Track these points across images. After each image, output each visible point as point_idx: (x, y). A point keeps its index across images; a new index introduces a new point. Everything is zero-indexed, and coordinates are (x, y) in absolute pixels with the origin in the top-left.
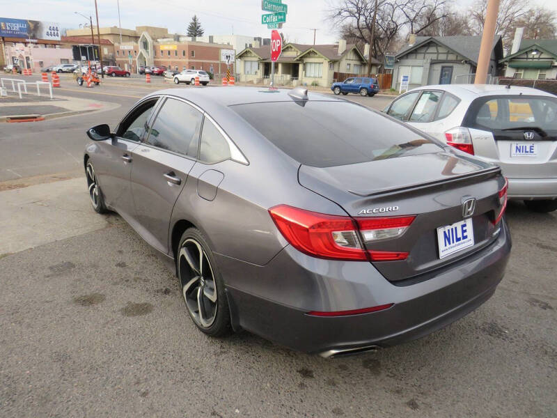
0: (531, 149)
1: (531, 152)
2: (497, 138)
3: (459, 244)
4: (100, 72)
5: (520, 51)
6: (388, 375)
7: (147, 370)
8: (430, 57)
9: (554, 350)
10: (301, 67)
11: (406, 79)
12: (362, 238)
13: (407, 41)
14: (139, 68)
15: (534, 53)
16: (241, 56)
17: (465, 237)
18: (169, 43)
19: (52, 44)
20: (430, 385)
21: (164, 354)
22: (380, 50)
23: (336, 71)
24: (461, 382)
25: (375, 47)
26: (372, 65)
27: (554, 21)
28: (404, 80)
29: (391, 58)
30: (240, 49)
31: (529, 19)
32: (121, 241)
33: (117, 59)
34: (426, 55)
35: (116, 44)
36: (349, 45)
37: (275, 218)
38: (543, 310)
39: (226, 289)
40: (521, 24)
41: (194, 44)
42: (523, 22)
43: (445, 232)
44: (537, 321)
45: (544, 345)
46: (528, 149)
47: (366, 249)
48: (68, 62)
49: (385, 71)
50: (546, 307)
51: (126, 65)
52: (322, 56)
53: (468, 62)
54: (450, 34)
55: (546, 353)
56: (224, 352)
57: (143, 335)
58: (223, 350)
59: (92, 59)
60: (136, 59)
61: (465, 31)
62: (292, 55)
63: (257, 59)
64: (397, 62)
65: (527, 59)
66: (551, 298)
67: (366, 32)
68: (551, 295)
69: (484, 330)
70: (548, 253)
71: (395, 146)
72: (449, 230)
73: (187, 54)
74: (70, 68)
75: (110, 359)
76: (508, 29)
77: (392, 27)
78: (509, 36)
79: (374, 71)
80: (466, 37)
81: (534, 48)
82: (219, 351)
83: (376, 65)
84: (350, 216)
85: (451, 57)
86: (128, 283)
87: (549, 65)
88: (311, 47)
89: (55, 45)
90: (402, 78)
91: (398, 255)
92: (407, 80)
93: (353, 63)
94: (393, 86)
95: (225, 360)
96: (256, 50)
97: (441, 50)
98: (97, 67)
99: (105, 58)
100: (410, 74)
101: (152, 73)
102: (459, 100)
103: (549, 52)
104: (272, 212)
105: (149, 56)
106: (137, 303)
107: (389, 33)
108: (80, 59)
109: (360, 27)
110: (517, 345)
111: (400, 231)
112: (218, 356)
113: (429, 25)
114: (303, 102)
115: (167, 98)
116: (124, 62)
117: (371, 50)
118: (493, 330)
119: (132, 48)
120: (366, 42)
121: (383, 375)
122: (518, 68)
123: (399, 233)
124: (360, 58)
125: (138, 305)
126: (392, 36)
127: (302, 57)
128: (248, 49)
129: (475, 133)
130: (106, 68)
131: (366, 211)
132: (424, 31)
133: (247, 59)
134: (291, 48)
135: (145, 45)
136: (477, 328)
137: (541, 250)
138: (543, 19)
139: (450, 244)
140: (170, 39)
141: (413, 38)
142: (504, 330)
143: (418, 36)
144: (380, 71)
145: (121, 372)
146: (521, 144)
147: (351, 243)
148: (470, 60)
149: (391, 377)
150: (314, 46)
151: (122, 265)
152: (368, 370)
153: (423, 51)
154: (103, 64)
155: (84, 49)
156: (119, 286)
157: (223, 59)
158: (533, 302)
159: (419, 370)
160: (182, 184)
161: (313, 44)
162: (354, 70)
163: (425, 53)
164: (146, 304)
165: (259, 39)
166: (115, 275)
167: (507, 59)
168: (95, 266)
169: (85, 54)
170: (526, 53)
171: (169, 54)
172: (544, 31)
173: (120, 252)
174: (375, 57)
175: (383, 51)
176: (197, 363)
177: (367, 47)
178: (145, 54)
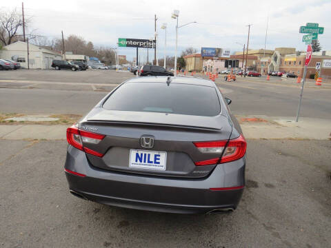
3: (150, 165)
14: (269, 72)
17: (157, 163)
18: (292, 57)
43: (138, 154)
51: (262, 70)
60: (268, 67)
72: (141, 154)
73: (302, 63)
84: (78, 128)
101: (276, 75)
105: (276, 65)
108: (227, 67)
119: (267, 61)
135: (276, 59)
139: (141, 162)
157: (324, 66)
169: (231, 64)
171: (290, 63)
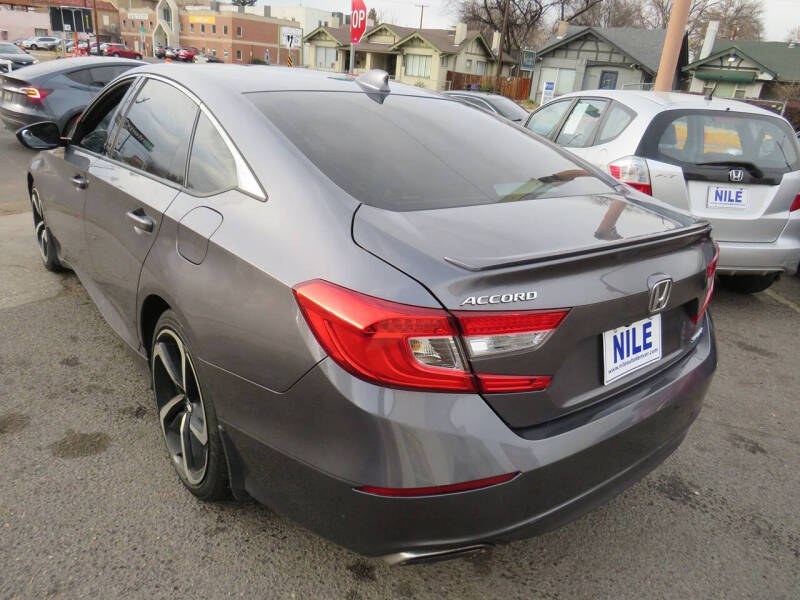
0: (737, 196)
1: (737, 201)
2: (689, 177)
3: (638, 358)
4: (96, 51)
5: (711, 55)
6: (503, 575)
7: (77, 564)
8: (586, 56)
9: (770, 527)
10: (399, 60)
11: (550, 85)
12: (465, 349)
13: (555, 31)
14: (156, 49)
15: (731, 59)
16: (312, 39)
17: (647, 346)
18: (203, 13)
19: (22, 6)
20: (572, 593)
21: (114, 532)
22: (515, 42)
23: (451, 69)
24: (624, 586)
25: (508, 39)
26: (503, 64)
27: (761, 16)
28: (547, 89)
29: (530, 55)
30: (310, 28)
31: (726, 10)
32: (79, 319)
33: (122, 33)
34: (581, 53)
35: (122, 11)
36: (471, 32)
37: (305, 306)
38: (753, 456)
39: (220, 427)
40: (715, 16)
41: (241, 16)
42: (718, 14)
43: (615, 337)
44: (743, 474)
45: (755, 517)
46: (733, 197)
47: (472, 371)
48: (47, 35)
49: (522, 72)
50: (755, 449)
51: (136, 43)
52: (430, 45)
53: (639, 67)
54: (616, 24)
55: (759, 532)
56: (223, 530)
57: (83, 494)
58: (221, 525)
59: (80, 29)
60: (153, 35)
61: (638, 22)
62: (386, 41)
63: (334, 45)
64: (538, 61)
65: (722, 67)
66: (763, 435)
67: (496, 14)
68: (761, 429)
69: (661, 489)
70: (755, 358)
71: (533, 179)
72: (622, 334)
73: (230, 30)
74: (49, 43)
75: (12, 542)
76: (697, 24)
77: (534, 8)
78: (697, 32)
79: (505, 72)
80: (637, 30)
81: (732, 52)
82: (214, 527)
83: (508, 64)
84: (444, 308)
85: (617, 59)
86: (77, 396)
87: (751, 78)
88: (415, 31)
89: (27, 6)
90: (545, 85)
91: (532, 381)
92: (552, 89)
93: (475, 59)
94: (532, 97)
95: (222, 545)
96: (332, 31)
97: (602, 47)
98: (91, 44)
99: (105, 31)
100: (557, 79)
101: (176, 58)
102: (633, 115)
103: (751, 59)
104: (300, 291)
105: (171, 31)
106: (84, 432)
107: (529, 17)
108: (61, 29)
109: (489, 5)
110: (713, 517)
111: (537, 338)
112: (211, 536)
113: (587, 9)
114: (380, 96)
115: (148, 78)
116: (133, 39)
117: (503, 41)
118: (677, 490)
119: (146, 18)
120: (496, 28)
121: (495, 575)
122: (707, 80)
123: (536, 342)
124: (487, 53)
125: (85, 436)
126: (533, 23)
127: (400, 46)
128: (322, 29)
129: (656, 167)
130: (104, 46)
131: (477, 301)
132: (579, 18)
133: (319, 43)
134: (386, 30)
135: (167, 14)
136: (650, 487)
137: (745, 353)
138: (745, 12)
139: (622, 358)
140: (204, 8)
141: (563, 27)
142: (693, 490)
143: (571, 24)
144: (513, 73)
145: (28, 569)
146: (723, 188)
147: (447, 360)
148: (642, 65)
149: (508, 578)
150: (420, 31)
151: (72, 362)
152: (470, 564)
153: (577, 46)
154: (100, 39)
155: (67, 13)
156: (59, 401)
157: (284, 41)
158: (736, 440)
159: (555, 564)
160: (155, 231)
161: (418, 27)
162: (476, 70)
163: (580, 50)
164: (99, 435)
165: (340, 15)
166: (55, 380)
167: (694, 66)
168: (24, 364)
169: (69, 21)
170: (721, 58)
171: (203, 30)
172: (745, 30)
173: (74, 339)
174: (508, 53)
175: (519, 43)
176: (172, 551)
177: (497, 37)
178: (166, 28)
